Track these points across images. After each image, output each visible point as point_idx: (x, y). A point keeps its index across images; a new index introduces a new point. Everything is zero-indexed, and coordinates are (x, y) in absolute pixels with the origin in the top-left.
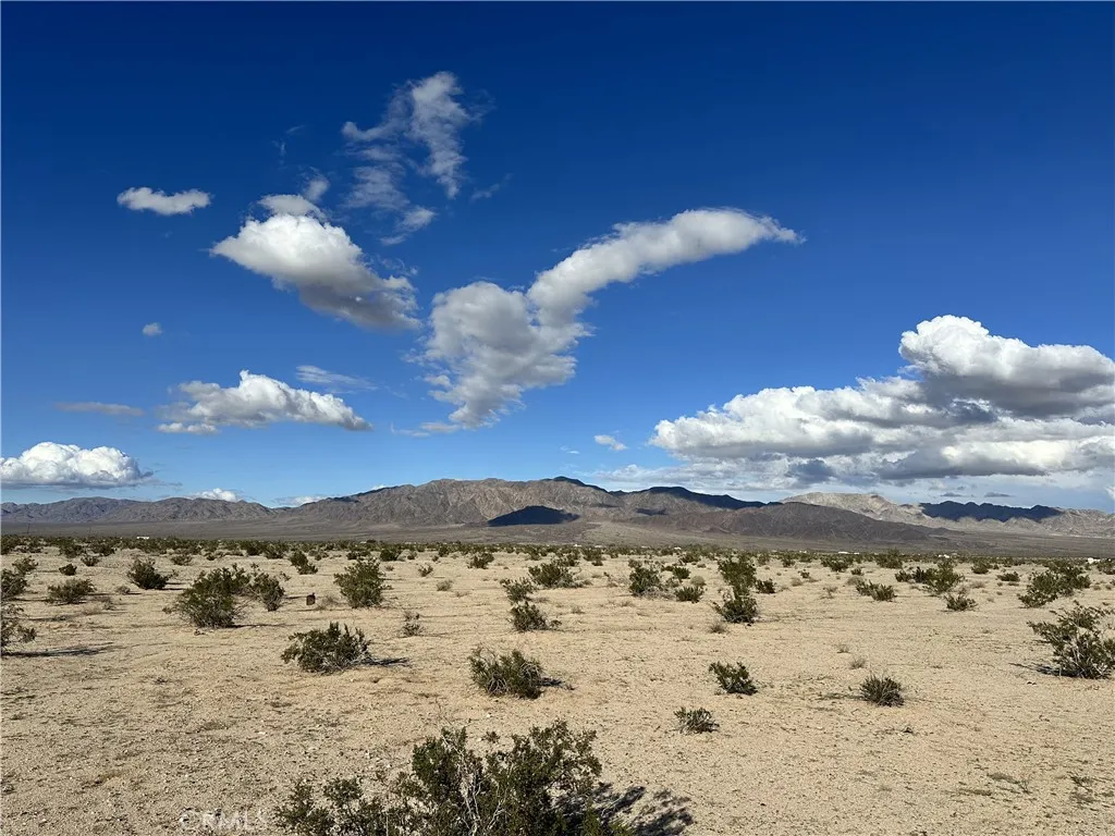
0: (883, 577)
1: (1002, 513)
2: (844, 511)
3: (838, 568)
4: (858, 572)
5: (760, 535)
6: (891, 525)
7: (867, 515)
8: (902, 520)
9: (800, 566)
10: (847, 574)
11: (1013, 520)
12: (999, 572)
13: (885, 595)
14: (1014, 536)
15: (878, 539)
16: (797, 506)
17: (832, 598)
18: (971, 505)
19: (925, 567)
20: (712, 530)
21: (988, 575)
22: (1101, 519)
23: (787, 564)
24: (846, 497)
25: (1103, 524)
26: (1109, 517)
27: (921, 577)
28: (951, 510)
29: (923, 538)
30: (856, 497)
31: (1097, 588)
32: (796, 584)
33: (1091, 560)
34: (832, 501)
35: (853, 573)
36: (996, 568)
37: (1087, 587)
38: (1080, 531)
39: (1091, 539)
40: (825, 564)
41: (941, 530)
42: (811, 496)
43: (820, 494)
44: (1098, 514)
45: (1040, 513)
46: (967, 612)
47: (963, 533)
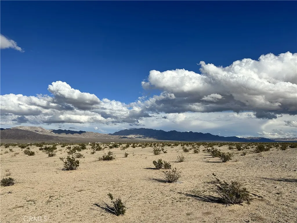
0: (34, 149)
1: (73, 132)
2: (31, 131)
3: (23, 147)
4: (29, 148)
6: (44, 135)
7: (37, 132)
8: (47, 134)
9: (11, 147)
10: (24, 150)
11: (75, 134)
12: (67, 147)
13: (32, 154)
14: (74, 138)
15: (39, 139)
16: (16, 130)
17: (15, 156)
18: (65, 130)
19: (48, 146)
21: (65, 147)
23: (6, 147)
24: (31, 127)
25: (94, 135)
26: (95, 133)
27: (46, 149)
28: (60, 131)
29: (52, 139)
30: (35, 128)
31: (87, 149)
32: (6, 152)
33: (90, 143)
34: (27, 129)
35: (27, 149)
36: (67, 146)
37: (85, 149)
38: (89, 136)
39: (90, 138)
40: (19, 147)
41: (57, 137)
42: (20, 127)
43: (24, 126)
44: (93, 133)
45: (81, 132)
46: (53, 157)
47: (62, 137)
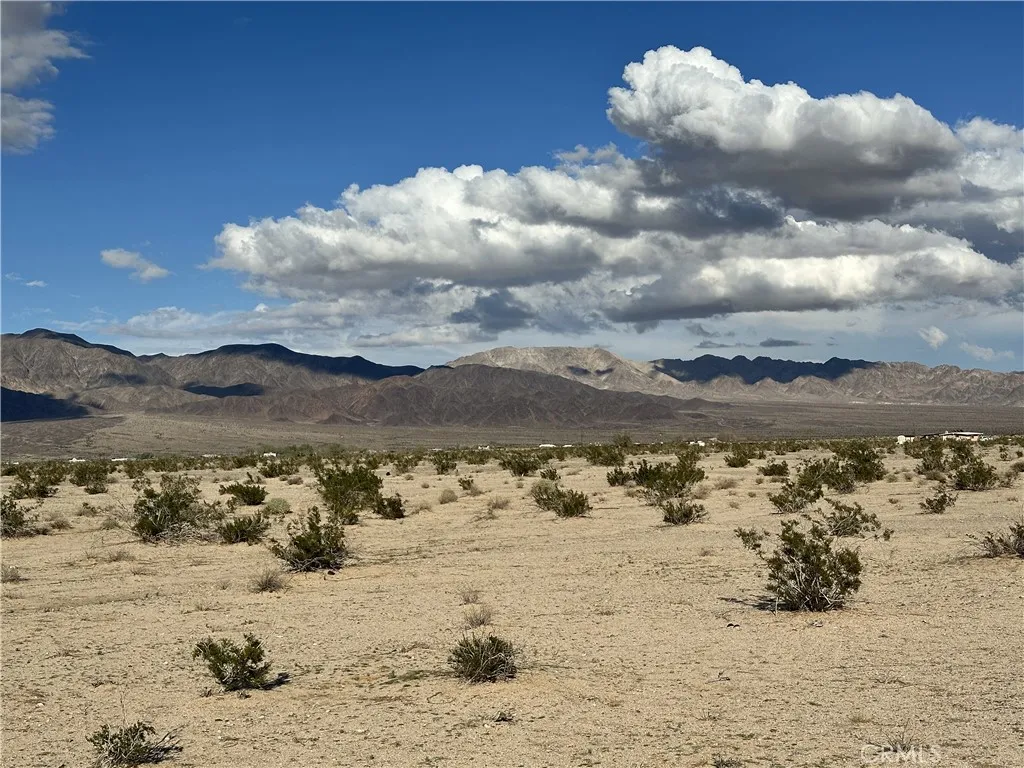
0: (582, 477)
1: (785, 371)
2: (550, 377)
3: (522, 469)
4: (552, 475)
5: (414, 424)
6: (621, 397)
7: (584, 380)
8: (638, 388)
9: (464, 469)
10: (531, 481)
11: (800, 381)
12: (763, 463)
13: (575, 506)
14: (798, 407)
15: (600, 422)
16: (478, 373)
17: (493, 518)
18: (740, 359)
19: (653, 461)
20: (333, 419)
21: (749, 468)
22: (920, 376)
23: (443, 469)
24: (552, 353)
25: (922, 381)
26: (931, 372)
27: (645, 476)
28: (705, 369)
29: (669, 416)
30: (569, 352)
31: (892, 480)
32: (447, 498)
33: (902, 439)
34: (531, 361)
35: (544, 476)
36: (762, 456)
37: (879, 478)
38: (889, 393)
39: (904, 407)
40: (504, 465)
41: (696, 403)
42: (497, 353)
43: (513, 350)
44: (917, 368)
45: (836, 369)
46: (692, 526)
47: (727, 405)
